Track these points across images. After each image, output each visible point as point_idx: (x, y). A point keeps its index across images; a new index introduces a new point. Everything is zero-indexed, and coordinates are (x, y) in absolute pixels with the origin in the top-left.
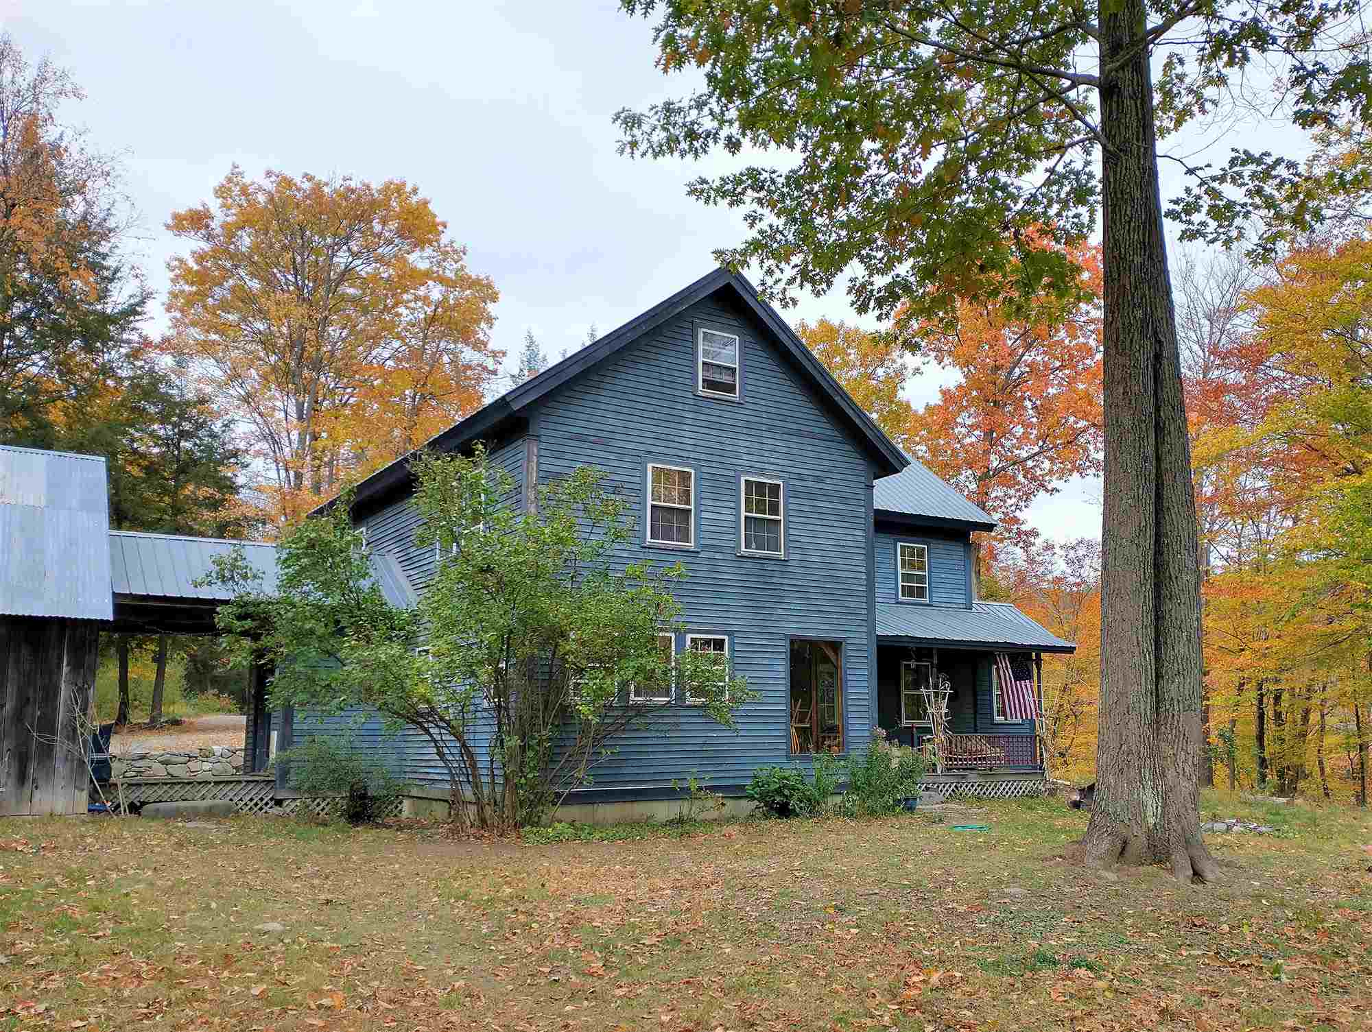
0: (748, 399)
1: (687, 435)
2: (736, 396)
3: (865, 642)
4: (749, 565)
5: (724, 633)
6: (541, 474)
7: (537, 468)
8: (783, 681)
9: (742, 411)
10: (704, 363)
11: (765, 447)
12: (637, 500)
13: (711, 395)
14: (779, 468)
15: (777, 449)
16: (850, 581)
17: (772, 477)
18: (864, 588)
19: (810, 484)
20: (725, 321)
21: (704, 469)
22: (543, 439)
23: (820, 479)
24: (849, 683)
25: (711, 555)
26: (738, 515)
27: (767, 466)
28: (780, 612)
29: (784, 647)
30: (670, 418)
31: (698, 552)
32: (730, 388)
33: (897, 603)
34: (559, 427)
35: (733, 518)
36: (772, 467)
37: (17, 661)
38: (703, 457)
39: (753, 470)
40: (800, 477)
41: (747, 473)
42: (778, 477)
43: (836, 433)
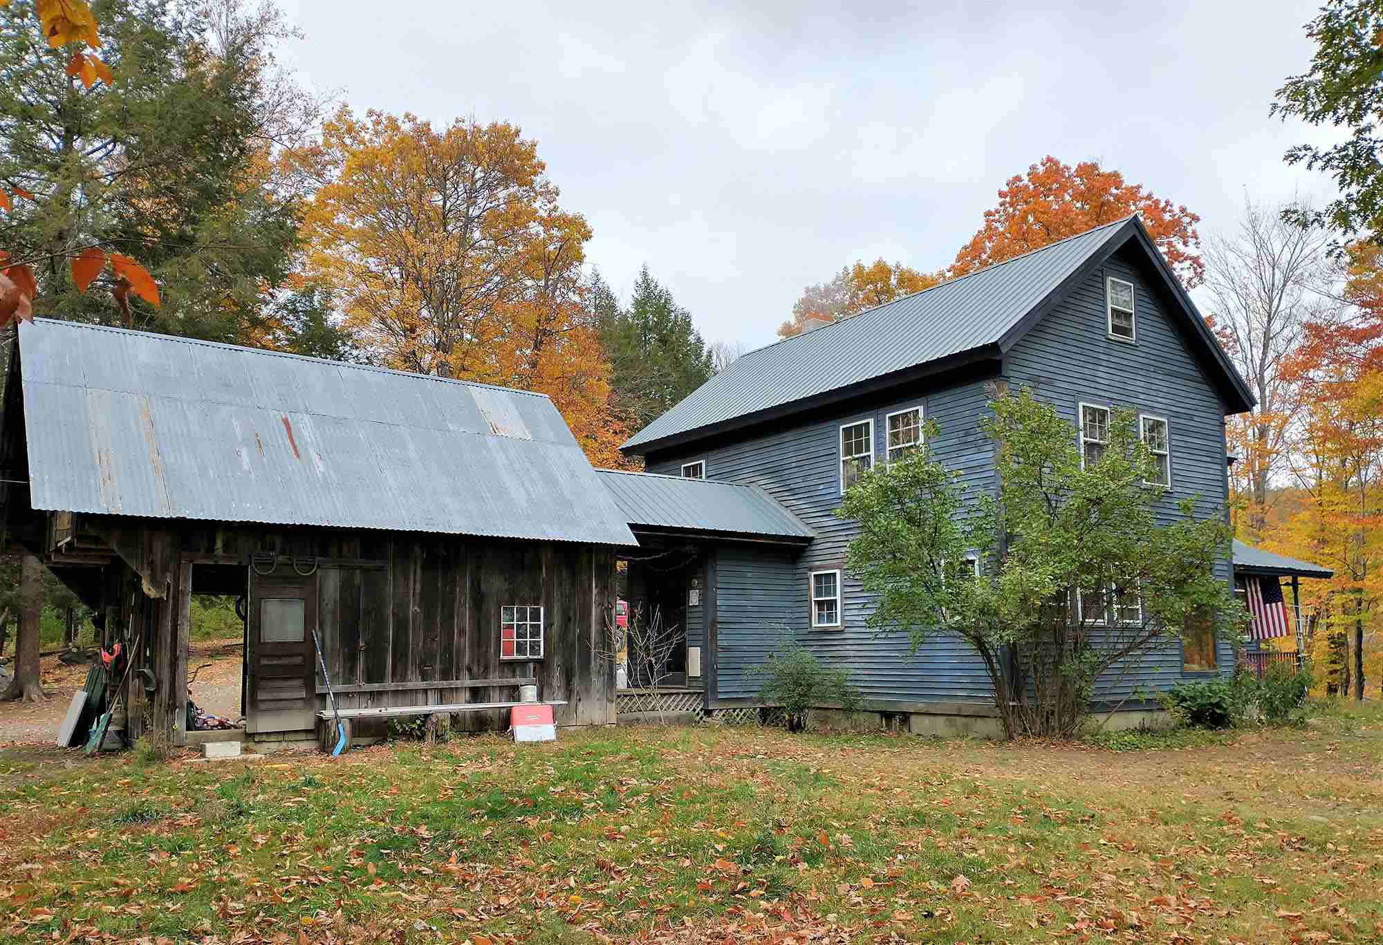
0: (1141, 342)
1: (1103, 376)
2: (1133, 339)
9: (1138, 353)
10: (1113, 310)
11: (1154, 387)
13: (1117, 339)
14: (1164, 407)
15: (1162, 388)
17: (1160, 414)
19: (1182, 421)
20: (1127, 271)
21: (1115, 408)
23: (1188, 416)
27: (1156, 405)
30: (1092, 360)
32: (1129, 332)
34: (1021, 369)
36: (1160, 406)
37: (560, 584)
38: (1115, 396)
39: (1147, 408)
40: (1178, 415)
41: (1144, 411)
43: (1199, 374)
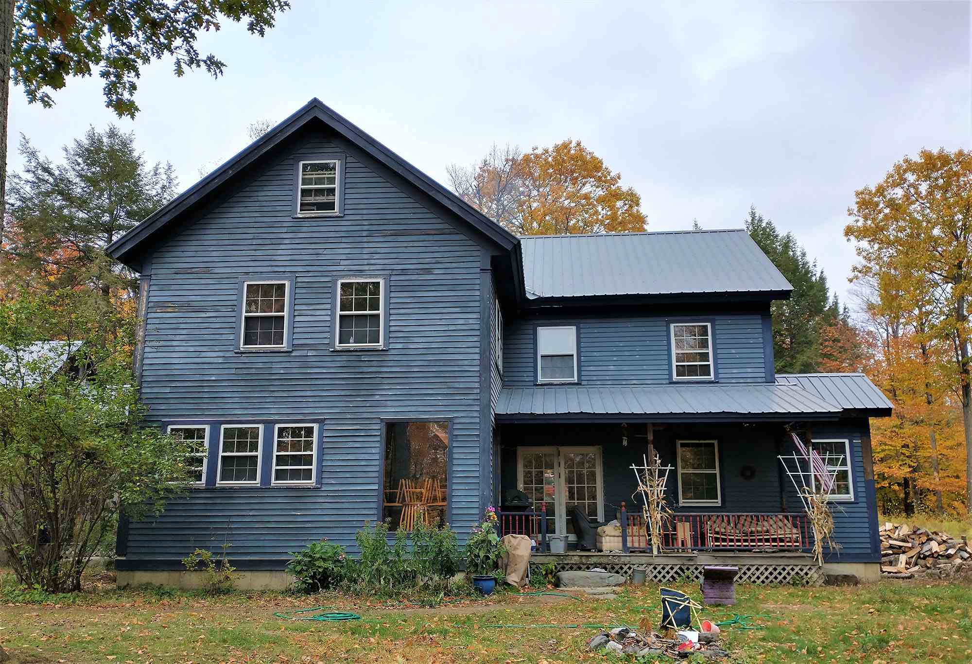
0: (347, 212)
1: (283, 253)
2: (335, 212)
3: (477, 420)
4: (345, 358)
5: (314, 421)
6: (151, 305)
7: (147, 299)
8: (377, 463)
9: (344, 223)
10: (304, 190)
11: (365, 251)
12: (233, 314)
13: (309, 215)
14: (383, 267)
15: (379, 250)
16: (460, 363)
17: (371, 276)
18: (477, 369)
19: (414, 277)
20: (330, 150)
21: (299, 280)
22: (153, 277)
23: (428, 271)
24: (455, 462)
25: (304, 353)
26: (333, 315)
27: (366, 268)
28: (377, 398)
29: (378, 430)
30: (268, 242)
31: (290, 352)
32: (331, 206)
33: (670, 383)
34: (167, 266)
35: (328, 318)
36: (372, 267)
38: (299, 268)
39: (351, 273)
40: (404, 272)
41: (343, 277)
42: (376, 276)
43: (446, 226)
